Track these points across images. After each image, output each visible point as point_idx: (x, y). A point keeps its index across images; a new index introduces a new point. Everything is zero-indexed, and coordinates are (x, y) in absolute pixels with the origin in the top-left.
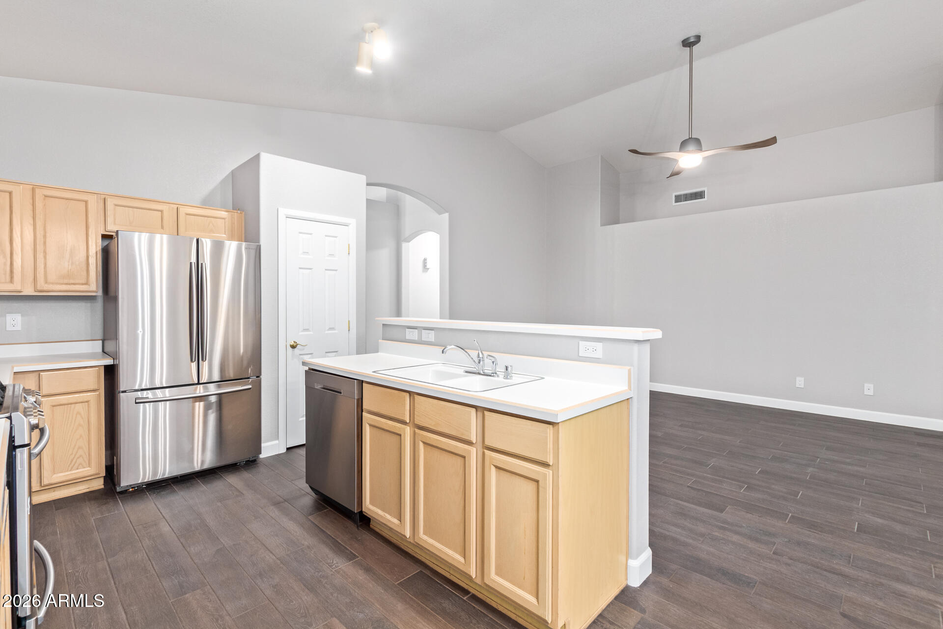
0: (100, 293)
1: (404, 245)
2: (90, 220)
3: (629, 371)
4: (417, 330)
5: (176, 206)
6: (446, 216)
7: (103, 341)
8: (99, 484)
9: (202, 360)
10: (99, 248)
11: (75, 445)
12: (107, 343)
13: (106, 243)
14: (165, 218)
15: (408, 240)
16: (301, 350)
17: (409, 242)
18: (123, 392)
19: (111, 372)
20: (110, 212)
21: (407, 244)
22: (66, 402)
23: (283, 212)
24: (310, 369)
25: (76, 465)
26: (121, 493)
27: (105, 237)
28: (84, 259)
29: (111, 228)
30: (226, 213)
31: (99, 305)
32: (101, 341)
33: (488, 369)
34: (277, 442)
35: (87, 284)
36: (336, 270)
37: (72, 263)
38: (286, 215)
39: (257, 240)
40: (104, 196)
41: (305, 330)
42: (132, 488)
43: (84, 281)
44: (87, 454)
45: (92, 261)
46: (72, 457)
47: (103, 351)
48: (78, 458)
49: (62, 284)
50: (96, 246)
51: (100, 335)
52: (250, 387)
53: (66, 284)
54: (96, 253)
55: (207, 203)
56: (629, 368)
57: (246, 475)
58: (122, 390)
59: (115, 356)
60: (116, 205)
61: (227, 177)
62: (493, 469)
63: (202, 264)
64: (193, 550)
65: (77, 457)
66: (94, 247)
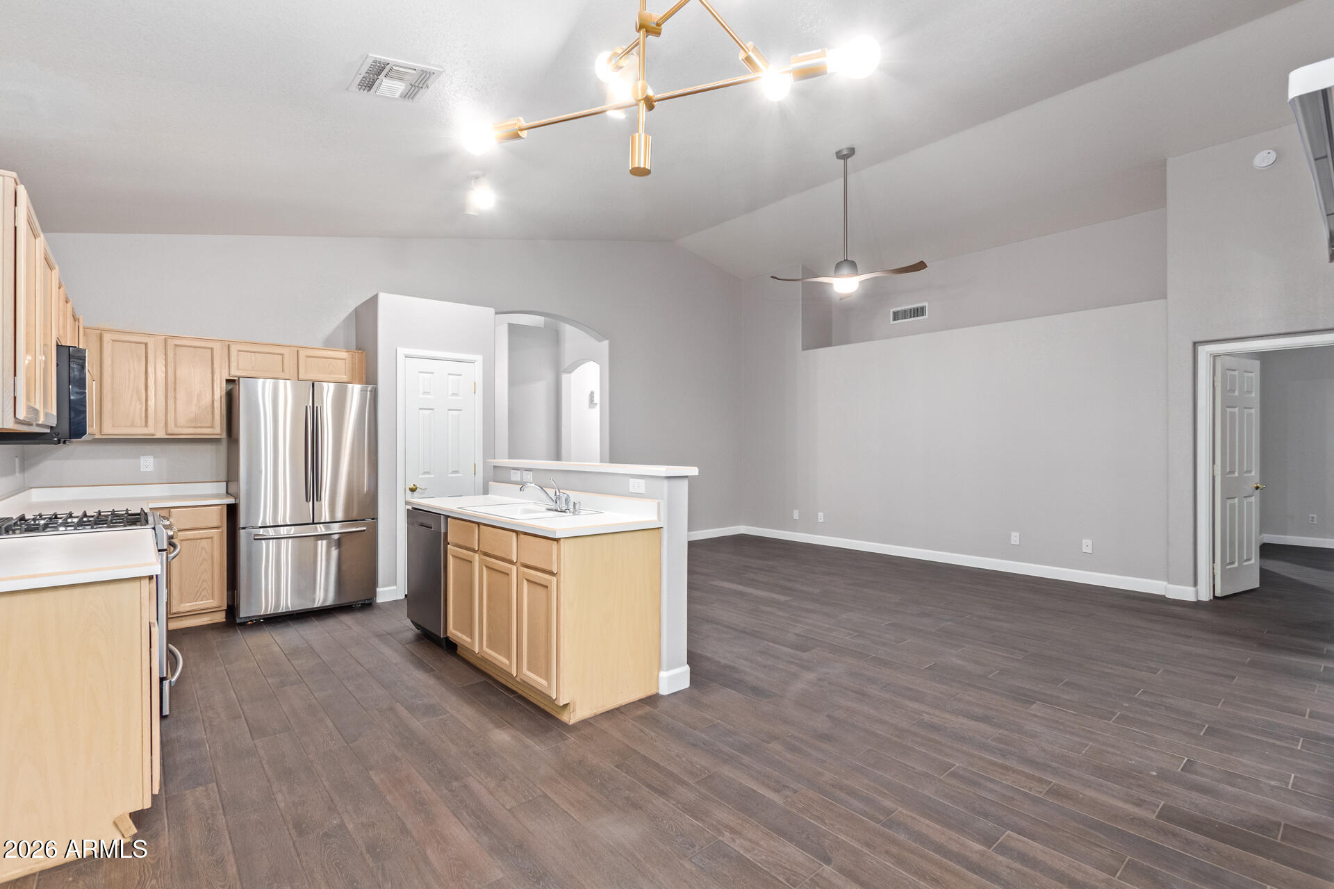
0: (224, 436)
1: (564, 377)
2: (215, 366)
3: (659, 504)
4: (531, 473)
5: (296, 349)
6: (606, 343)
7: (227, 482)
8: (220, 617)
9: (317, 500)
10: (224, 393)
11: (200, 578)
12: (230, 483)
13: (230, 387)
14: (286, 362)
15: (570, 370)
16: (420, 493)
17: (571, 373)
18: (244, 528)
19: (232, 511)
20: (233, 359)
21: (568, 375)
22: (192, 537)
23: (402, 351)
24: (413, 508)
25: (201, 596)
26: (241, 624)
27: (228, 381)
28: (209, 403)
29: (235, 373)
30: (346, 354)
31: (223, 447)
32: (225, 483)
33: (564, 507)
34: (394, 587)
35: (212, 427)
36: (460, 410)
37: (199, 407)
38: (405, 355)
39: (375, 382)
40: (227, 343)
41: (425, 473)
42: (251, 621)
43: (209, 425)
44: (211, 587)
45: (217, 405)
46: (197, 589)
47: (227, 492)
48: (203, 590)
49: (190, 427)
50: (220, 390)
51: (223, 476)
52: (365, 528)
53: (194, 427)
54: (221, 397)
55: (329, 343)
56: (657, 501)
57: (359, 616)
58: (241, 526)
59: (236, 497)
60: (239, 351)
61: (351, 314)
62: (525, 582)
63: (317, 407)
64: (296, 663)
65: (202, 588)
66: (219, 389)
